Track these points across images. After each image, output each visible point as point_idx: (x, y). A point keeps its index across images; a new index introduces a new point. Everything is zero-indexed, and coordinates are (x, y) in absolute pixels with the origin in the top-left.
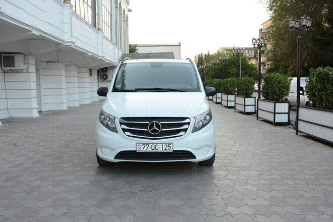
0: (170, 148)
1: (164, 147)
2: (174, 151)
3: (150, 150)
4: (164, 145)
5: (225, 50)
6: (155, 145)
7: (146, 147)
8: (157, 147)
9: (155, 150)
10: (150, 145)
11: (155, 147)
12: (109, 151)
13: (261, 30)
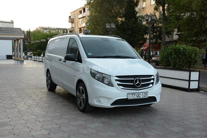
0: (146, 95)
1: (144, 95)
2: (149, 97)
3: (136, 97)
4: (144, 93)
5: (42, 28)
6: (139, 94)
7: (134, 95)
8: (140, 95)
9: (139, 97)
10: (136, 94)
11: (139, 95)
12: (106, 100)
13: (70, 17)
